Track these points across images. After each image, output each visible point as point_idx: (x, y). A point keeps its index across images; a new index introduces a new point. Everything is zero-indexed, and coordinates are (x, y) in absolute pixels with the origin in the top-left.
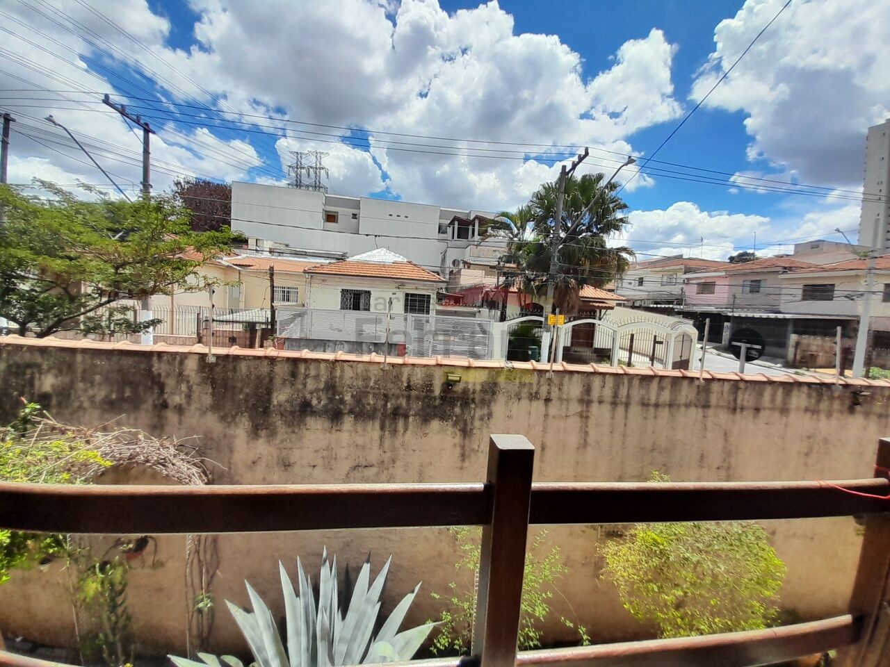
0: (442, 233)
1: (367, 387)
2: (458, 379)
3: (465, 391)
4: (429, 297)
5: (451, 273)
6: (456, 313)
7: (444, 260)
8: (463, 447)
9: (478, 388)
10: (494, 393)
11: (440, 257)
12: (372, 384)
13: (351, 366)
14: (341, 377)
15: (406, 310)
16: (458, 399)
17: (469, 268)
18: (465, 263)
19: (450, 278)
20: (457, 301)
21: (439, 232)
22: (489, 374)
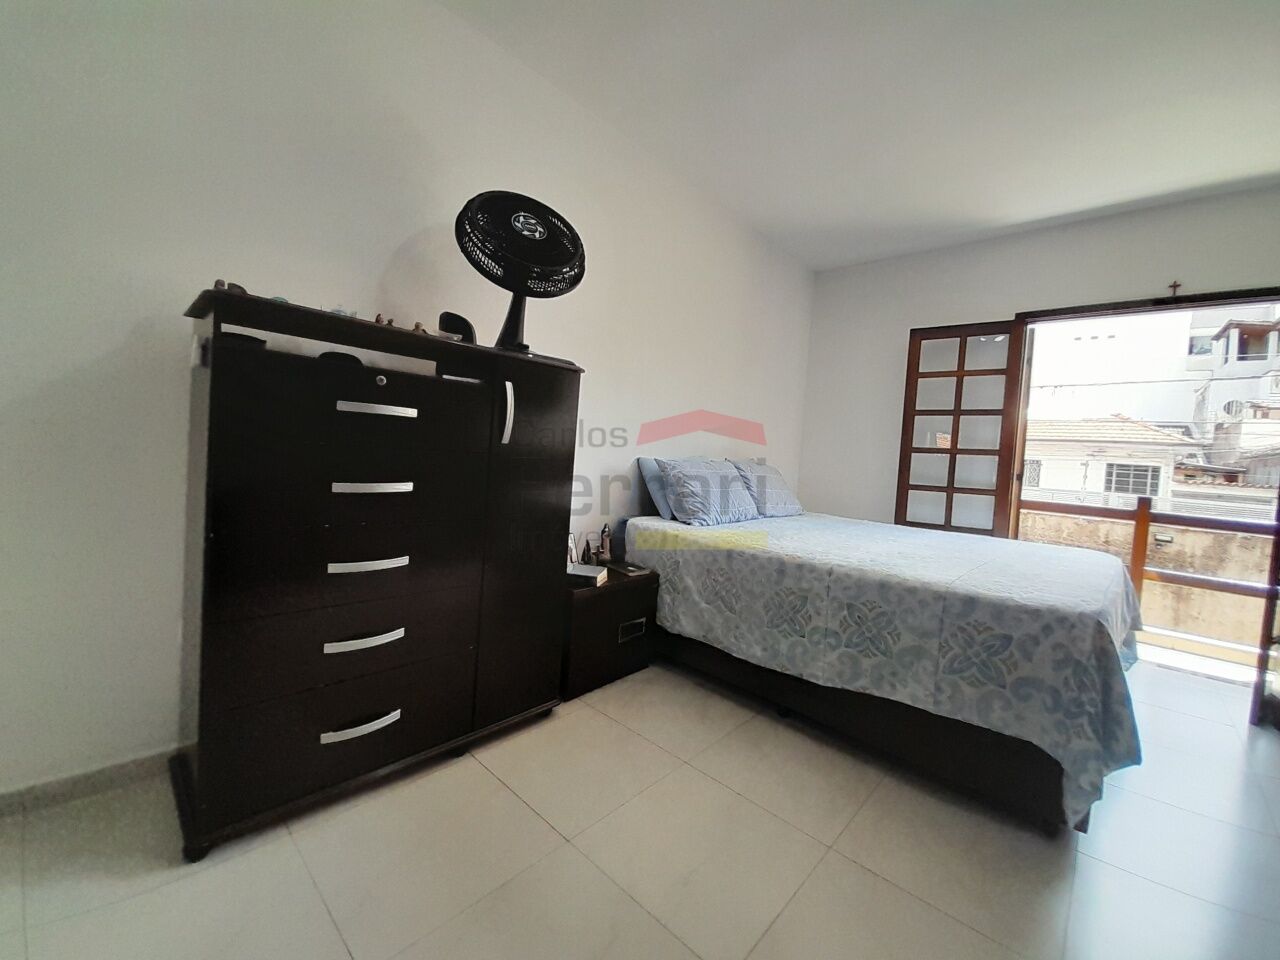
0: (1198, 353)
1: (1060, 537)
2: (1169, 539)
3: (1180, 554)
4: (1156, 471)
5: (1219, 427)
6: (1220, 497)
7: (1201, 404)
8: (1176, 611)
9: (1199, 552)
10: (1222, 560)
11: (1194, 398)
12: (1065, 535)
13: (1044, 519)
14: (1033, 527)
15: (1108, 488)
16: (1171, 560)
17: (1265, 416)
18: (1256, 407)
19: (1215, 439)
20: (1231, 477)
21: (1191, 352)
22: (1214, 539)
